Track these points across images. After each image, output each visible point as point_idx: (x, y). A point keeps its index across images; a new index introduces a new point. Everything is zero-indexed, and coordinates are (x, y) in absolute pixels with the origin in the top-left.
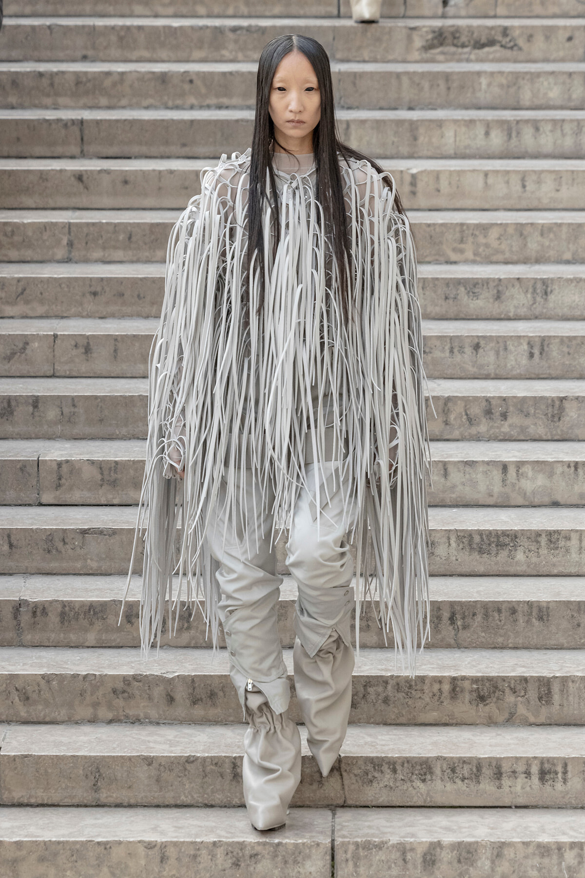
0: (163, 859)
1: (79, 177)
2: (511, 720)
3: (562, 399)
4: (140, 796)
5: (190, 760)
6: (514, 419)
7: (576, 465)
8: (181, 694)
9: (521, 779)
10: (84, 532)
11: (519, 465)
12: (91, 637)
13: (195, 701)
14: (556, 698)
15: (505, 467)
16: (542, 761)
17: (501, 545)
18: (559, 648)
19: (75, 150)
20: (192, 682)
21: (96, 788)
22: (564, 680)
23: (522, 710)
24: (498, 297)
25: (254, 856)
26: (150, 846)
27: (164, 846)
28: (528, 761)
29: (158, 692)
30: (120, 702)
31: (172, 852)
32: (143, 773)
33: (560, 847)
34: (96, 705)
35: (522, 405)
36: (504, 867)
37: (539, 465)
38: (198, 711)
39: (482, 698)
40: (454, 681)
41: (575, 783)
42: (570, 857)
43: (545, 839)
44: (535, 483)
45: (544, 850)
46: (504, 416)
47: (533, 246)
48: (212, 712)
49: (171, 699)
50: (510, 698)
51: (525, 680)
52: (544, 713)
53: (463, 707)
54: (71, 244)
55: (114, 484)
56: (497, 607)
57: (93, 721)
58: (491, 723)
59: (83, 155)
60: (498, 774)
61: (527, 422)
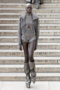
0: (10, 69)
1: (2, 5)
2: (43, 56)
3: (47, 26)
4: (8, 63)
5: (12, 60)
6: (43, 28)
7: (49, 32)
8: (12, 54)
9: (44, 62)
10: (2, 39)
11: (43, 32)
12: (3, 48)
13: (13, 54)
14: (47, 54)
15: (42, 32)
16: (45, 60)
17: (42, 40)
18: (47, 49)
19: (2, 2)
20: (13, 53)
21: (4, 62)
22: (48, 52)
23: (43, 55)
24: (41, 16)
25: (19, 69)
26: (9, 68)
27: (10, 68)
28: (44, 60)
29: (10, 54)
30: (6, 54)
31: (11, 69)
32: (8, 61)
33: (47, 68)
34: (4, 55)
35: (44, 27)
36: (42, 70)
37: (45, 32)
38: (13, 55)
39: (40, 54)
40: (37, 52)
41: (49, 62)
42: (48, 69)
43: (46, 67)
44: (45, 34)
45: (46, 68)
46: (42, 28)
47: (45, 12)
48: (15, 55)
49: (11, 54)
50: (42, 54)
51: (44, 52)
52: (46, 55)
53: (38, 55)
54: (1, 12)
55: (5, 34)
56: (41, 46)
57: (3, 56)
58: (41, 56)
59: (3, 3)
60: (41, 61)
61: (44, 28)
